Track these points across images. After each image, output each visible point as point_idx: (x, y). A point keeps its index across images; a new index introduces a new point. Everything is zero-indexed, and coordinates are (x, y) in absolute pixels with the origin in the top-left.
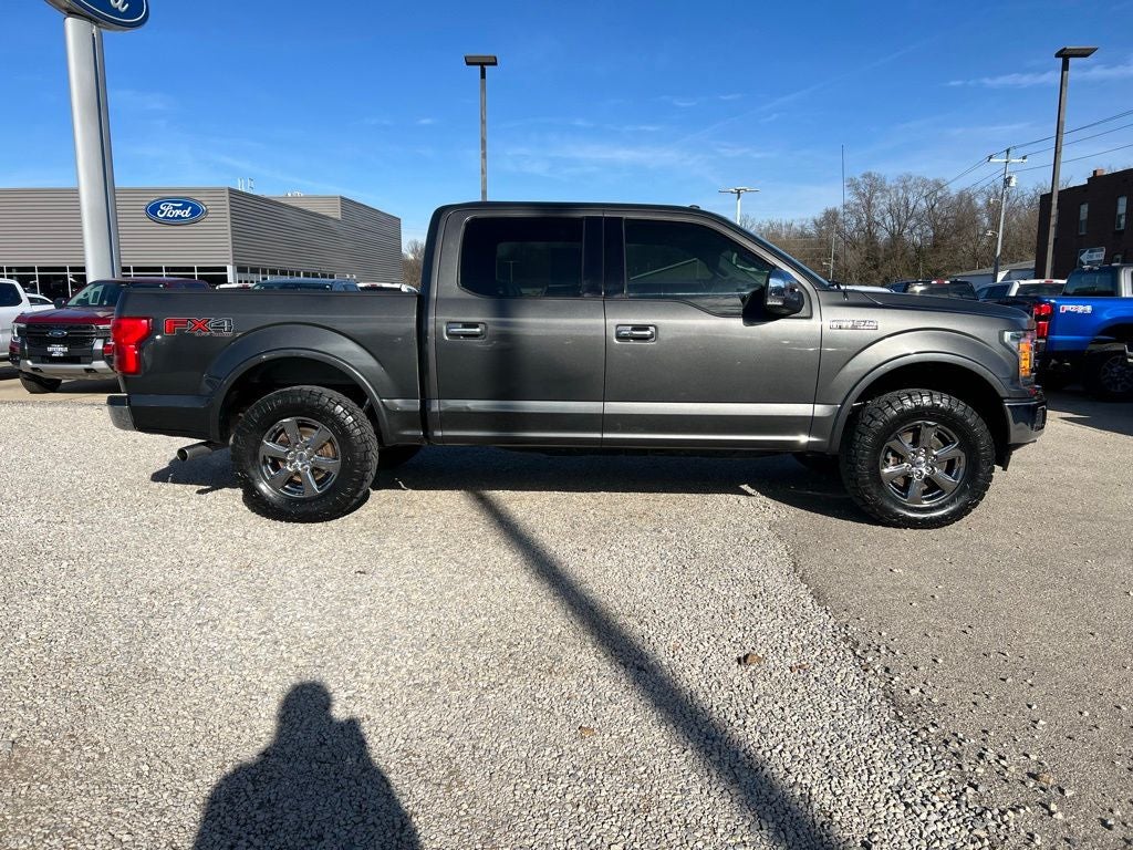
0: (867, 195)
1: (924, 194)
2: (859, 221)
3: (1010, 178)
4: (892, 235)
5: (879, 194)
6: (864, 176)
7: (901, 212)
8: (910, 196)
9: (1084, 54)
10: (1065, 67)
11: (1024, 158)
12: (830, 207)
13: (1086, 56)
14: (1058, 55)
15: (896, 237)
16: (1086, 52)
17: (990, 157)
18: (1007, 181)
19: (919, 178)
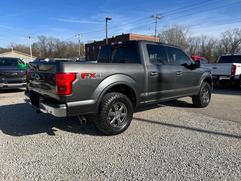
0: (43, 40)
1: (55, 41)
2: (42, 46)
3: (80, 40)
4: (50, 49)
5: (45, 40)
6: (42, 36)
7: (51, 45)
8: (52, 41)
9: (110, 19)
10: (107, 21)
11: (82, 37)
12: (35, 42)
13: (110, 20)
14: (106, 19)
15: (50, 50)
16: (109, 19)
17: (76, 36)
18: (79, 41)
19: (54, 38)
